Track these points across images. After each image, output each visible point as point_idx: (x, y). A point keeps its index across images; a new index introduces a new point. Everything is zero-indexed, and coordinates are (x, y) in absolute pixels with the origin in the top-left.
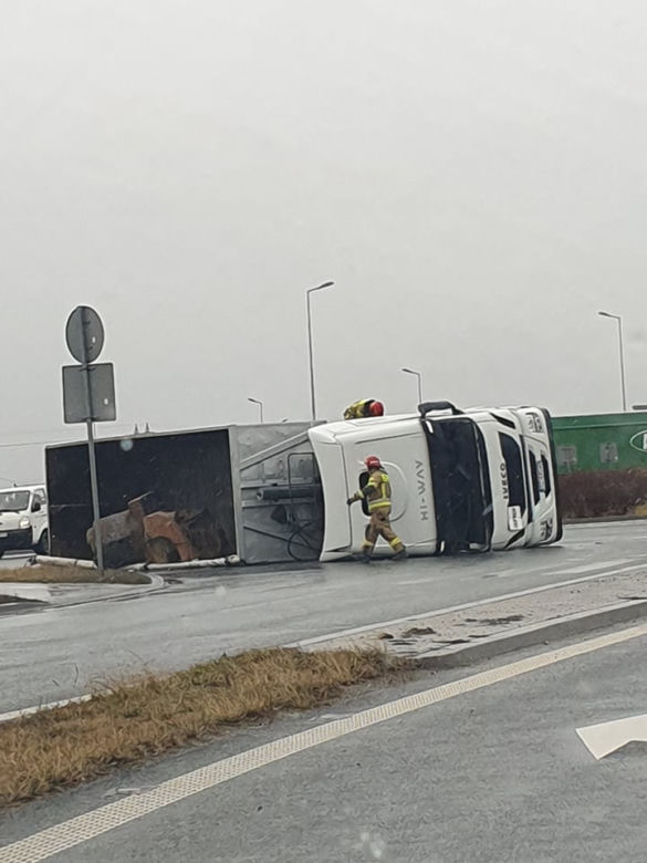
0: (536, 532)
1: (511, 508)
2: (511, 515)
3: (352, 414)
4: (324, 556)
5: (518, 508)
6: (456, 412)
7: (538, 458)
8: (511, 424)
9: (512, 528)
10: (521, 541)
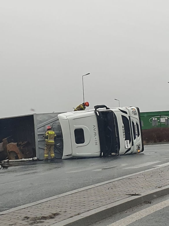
0: (135, 149)
1: (126, 141)
3: (79, 108)
4: (63, 157)
6: (107, 108)
7: (135, 124)
8: (126, 113)
9: (126, 147)
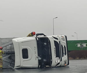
0: (62, 63)
1: (56, 58)
2: (56, 59)
3: (29, 36)
4: (15, 67)
5: (58, 58)
6: (45, 36)
7: (63, 47)
8: (57, 39)
9: (57, 62)
10: (59, 65)
